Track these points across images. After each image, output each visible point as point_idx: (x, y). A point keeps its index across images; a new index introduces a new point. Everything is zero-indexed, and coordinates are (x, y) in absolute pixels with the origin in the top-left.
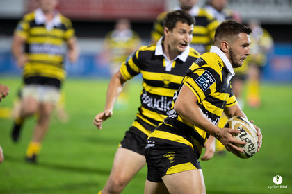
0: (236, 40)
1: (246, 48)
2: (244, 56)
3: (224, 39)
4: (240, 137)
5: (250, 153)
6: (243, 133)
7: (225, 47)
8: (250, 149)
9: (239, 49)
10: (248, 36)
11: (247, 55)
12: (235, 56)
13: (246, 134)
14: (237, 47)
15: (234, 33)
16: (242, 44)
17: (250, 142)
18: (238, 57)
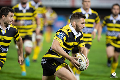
0: (79, 21)
1: (83, 25)
2: (82, 28)
3: (74, 20)
4: (79, 62)
5: (82, 69)
6: (81, 60)
7: (74, 24)
8: (82, 68)
9: (81, 25)
10: (84, 19)
11: (84, 27)
12: (79, 28)
13: (82, 61)
14: (79, 24)
15: (79, 18)
16: (82, 23)
17: (83, 65)
18: (80, 28)
